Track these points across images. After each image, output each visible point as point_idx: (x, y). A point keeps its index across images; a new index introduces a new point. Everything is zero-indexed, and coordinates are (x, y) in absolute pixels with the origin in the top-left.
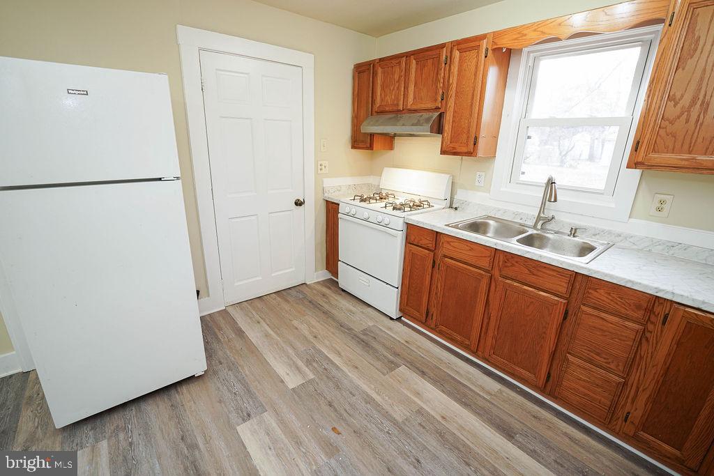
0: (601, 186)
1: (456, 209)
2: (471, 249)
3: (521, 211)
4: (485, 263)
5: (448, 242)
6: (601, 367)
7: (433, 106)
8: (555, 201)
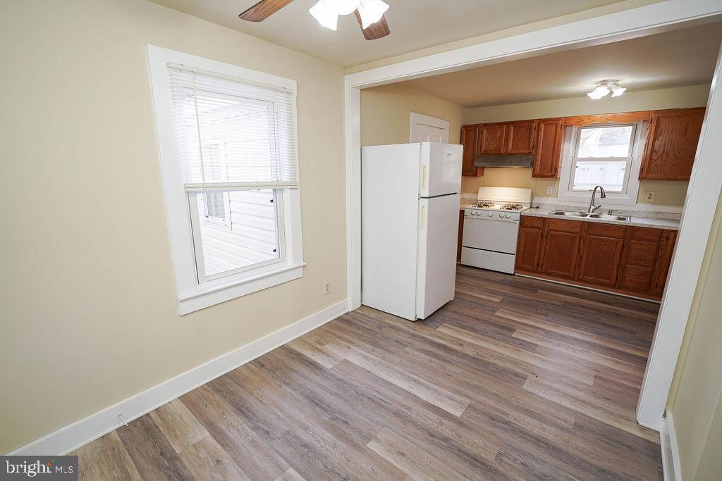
0: (620, 189)
1: (537, 208)
2: (568, 224)
3: (577, 205)
4: (578, 230)
5: (553, 223)
6: (643, 266)
7: (527, 151)
8: (605, 197)
